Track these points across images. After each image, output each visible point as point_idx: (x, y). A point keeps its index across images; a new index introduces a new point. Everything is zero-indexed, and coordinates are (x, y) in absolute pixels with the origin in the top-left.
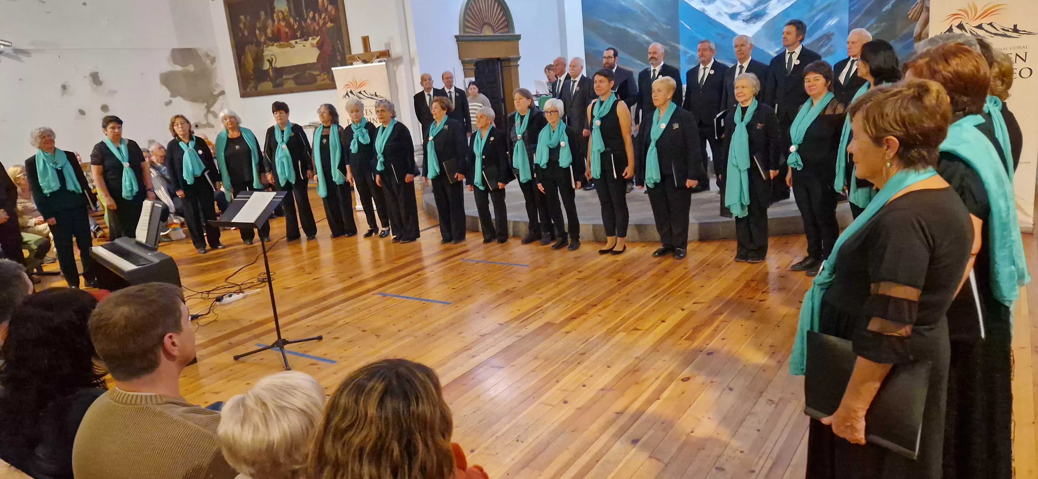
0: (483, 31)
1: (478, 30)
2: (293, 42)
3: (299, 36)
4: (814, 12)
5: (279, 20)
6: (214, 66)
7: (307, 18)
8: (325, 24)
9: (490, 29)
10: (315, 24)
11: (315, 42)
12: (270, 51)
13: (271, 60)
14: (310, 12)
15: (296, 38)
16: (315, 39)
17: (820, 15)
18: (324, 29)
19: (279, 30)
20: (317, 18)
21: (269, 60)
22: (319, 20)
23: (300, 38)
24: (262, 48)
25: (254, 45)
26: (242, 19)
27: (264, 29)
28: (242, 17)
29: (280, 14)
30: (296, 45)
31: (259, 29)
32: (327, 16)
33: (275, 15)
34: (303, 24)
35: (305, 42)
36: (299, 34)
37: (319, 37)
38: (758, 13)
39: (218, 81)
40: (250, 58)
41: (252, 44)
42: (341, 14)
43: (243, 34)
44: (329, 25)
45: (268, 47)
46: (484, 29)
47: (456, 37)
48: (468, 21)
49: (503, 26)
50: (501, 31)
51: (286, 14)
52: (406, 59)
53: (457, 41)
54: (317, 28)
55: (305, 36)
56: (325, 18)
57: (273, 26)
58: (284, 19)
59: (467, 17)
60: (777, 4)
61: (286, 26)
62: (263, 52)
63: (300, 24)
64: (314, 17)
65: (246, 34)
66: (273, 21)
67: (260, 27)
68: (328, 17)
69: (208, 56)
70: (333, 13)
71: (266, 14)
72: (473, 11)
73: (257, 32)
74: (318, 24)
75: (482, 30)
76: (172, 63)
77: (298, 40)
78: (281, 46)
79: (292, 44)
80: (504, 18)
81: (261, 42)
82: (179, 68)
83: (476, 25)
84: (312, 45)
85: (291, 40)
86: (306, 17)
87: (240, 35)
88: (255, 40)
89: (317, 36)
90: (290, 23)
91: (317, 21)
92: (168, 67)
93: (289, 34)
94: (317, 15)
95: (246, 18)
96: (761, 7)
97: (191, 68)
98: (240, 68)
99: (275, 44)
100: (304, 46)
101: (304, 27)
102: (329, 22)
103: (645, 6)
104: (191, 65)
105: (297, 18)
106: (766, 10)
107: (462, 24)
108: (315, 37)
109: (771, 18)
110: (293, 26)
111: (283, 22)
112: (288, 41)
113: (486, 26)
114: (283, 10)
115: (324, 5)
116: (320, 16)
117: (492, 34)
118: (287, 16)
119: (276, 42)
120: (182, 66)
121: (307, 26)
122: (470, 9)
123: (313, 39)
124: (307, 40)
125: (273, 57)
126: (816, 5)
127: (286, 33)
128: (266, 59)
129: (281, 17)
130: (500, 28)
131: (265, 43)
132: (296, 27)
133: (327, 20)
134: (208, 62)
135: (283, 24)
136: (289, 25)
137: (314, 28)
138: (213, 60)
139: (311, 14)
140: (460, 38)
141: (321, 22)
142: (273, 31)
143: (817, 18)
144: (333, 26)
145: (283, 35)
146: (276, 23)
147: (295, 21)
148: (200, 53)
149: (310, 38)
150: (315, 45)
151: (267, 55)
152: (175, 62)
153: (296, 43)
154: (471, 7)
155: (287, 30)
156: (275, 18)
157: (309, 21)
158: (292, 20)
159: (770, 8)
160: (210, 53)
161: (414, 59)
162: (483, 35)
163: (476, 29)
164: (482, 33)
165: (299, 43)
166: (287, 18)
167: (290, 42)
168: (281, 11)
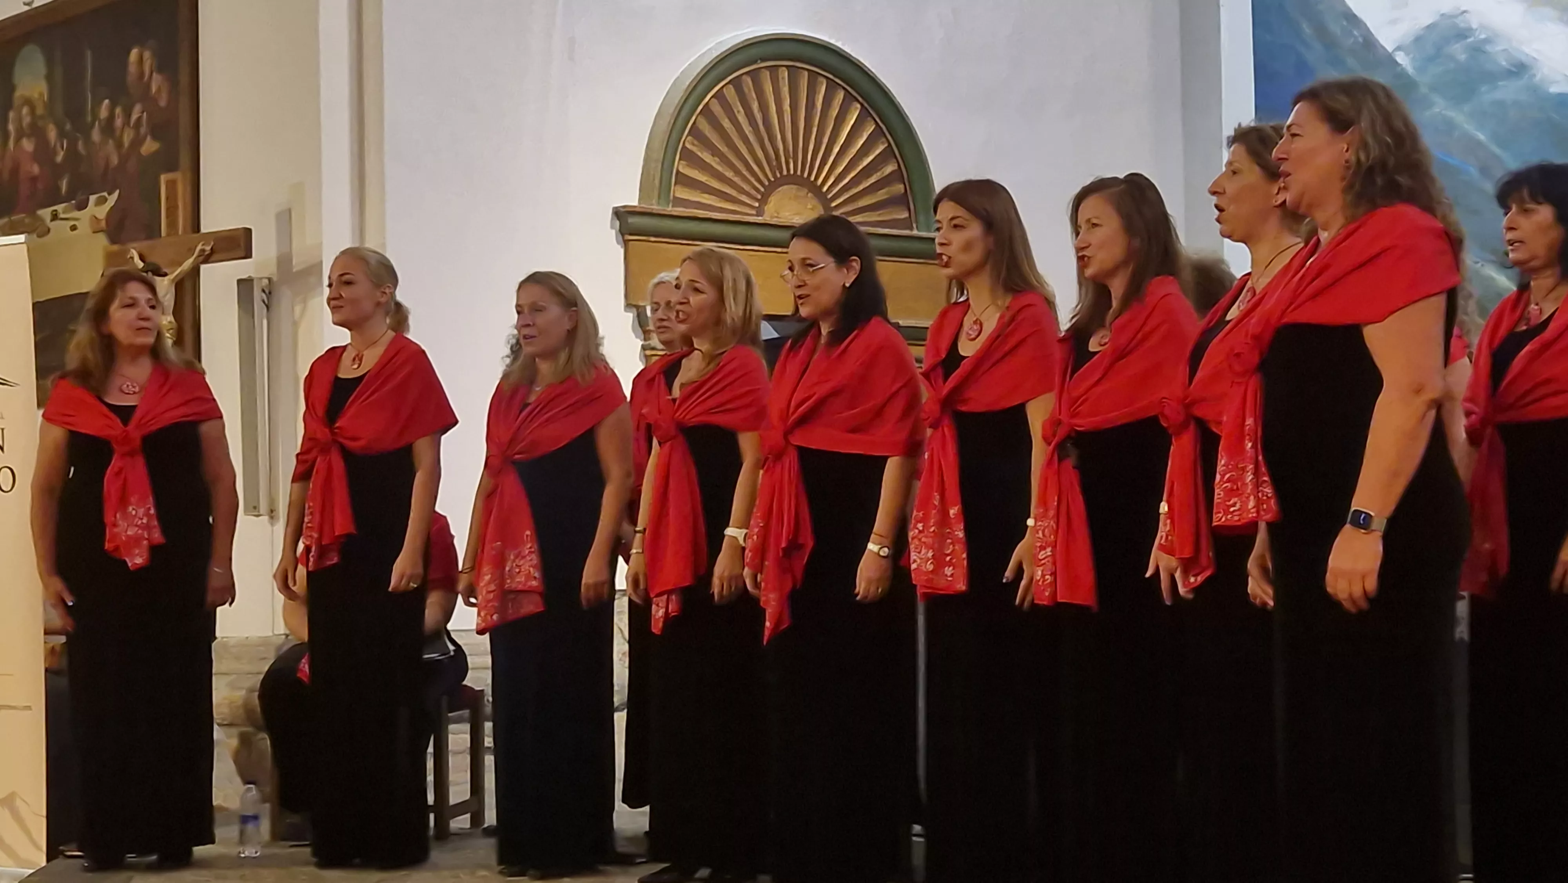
0: (769, 207)
1: (745, 199)
2: (45, 213)
3: (64, 192)
5: (20, 135)
7: (92, 125)
8: (137, 142)
11: (102, 212)
14: (101, 102)
15: (54, 198)
16: (105, 200)
18: (129, 164)
19: (15, 170)
20: (119, 122)
22: (122, 132)
23: (72, 200)
29: (25, 110)
30: (53, 225)
32: (145, 114)
33: (11, 115)
34: (80, 146)
35: (76, 214)
36: (64, 187)
37: (116, 194)
42: (184, 103)
44: (145, 145)
46: (773, 200)
47: (621, 212)
48: (689, 158)
51: (40, 111)
53: (622, 231)
54: (115, 160)
55: (80, 194)
56: (139, 119)
58: (36, 132)
59: (688, 141)
61: (35, 156)
63: (72, 145)
64: (111, 117)
68: (147, 119)
70: (162, 98)
72: (725, 119)
74: (119, 145)
75: (764, 200)
77: (59, 208)
79: (41, 220)
80: (889, 165)
83: (737, 179)
84: (95, 227)
86: (89, 119)
89: (110, 193)
90: (46, 143)
91: (118, 133)
93: (41, 185)
100: (74, 228)
101: (80, 157)
102: (149, 138)
105: (68, 127)
107: (656, 167)
108: (105, 194)
110: (55, 153)
111: (29, 137)
112: (33, 212)
113: (782, 188)
115: (141, 74)
116: (128, 115)
118: (42, 117)
121: (89, 158)
123: (97, 202)
124: (82, 206)
127: (34, 179)
129: (27, 120)
130: (864, 201)
132: (59, 158)
133: (143, 130)
135: (28, 145)
136: (43, 152)
139: (104, 112)
140: (641, 222)
141: (127, 138)
144: (158, 151)
145: (23, 187)
146: (11, 143)
147: (62, 134)
149: (93, 198)
150: (104, 224)
153: (55, 217)
154: (717, 109)
155: (36, 169)
156: (11, 127)
157: (96, 135)
158: (52, 134)
162: (759, 219)
163: (734, 193)
164: (760, 212)
165: (62, 216)
166: (40, 123)
167: (40, 212)
168: (28, 102)
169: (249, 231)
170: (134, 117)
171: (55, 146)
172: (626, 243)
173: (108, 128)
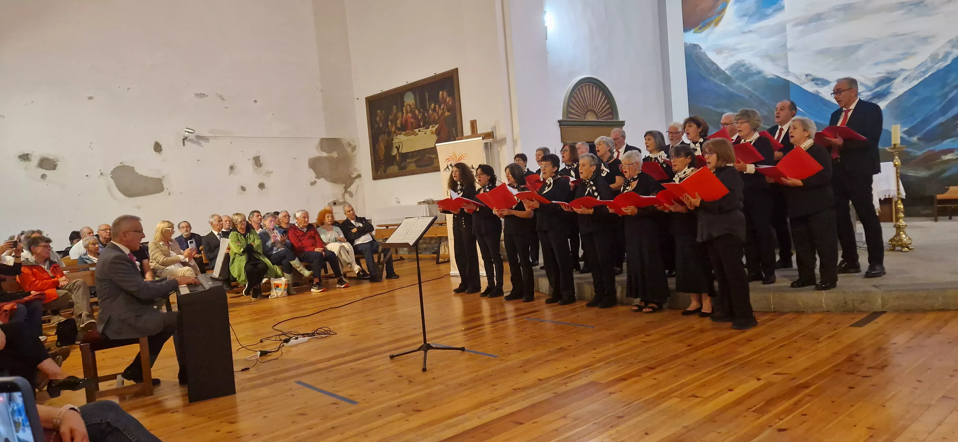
0: (586, 117)
1: (582, 116)
2: (417, 130)
3: (422, 125)
4: (947, 89)
5: (407, 113)
6: (354, 154)
7: (429, 110)
8: (443, 114)
9: (594, 115)
10: (435, 114)
11: (434, 129)
12: (399, 139)
13: (398, 146)
14: (432, 104)
15: (419, 126)
16: (435, 127)
17: (955, 92)
18: (442, 118)
19: (406, 121)
20: (437, 109)
21: (396, 147)
22: (438, 111)
23: (423, 127)
24: (392, 137)
25: (386, 134)
26: (378, 113)
27: (394, 121)
28: (379, 111)
29: (408, 107)
31: (391, 122)
33: (404, 108)
34: (426, 114)
35: (426, 130)
36: (422, 124)
37: (438, 125)
38: (880, 92)
39: (357, 166)
40: (382, 146)
41: (384, 134)
42: (457, 104)
43: (379, 126)
44: (447, 114)
45: (397, 135)
46: (587, 115)
47: (559, 121)
48: (571, 108)
49: (607, 112)
50: (605, 118)
51: (412, 107)
52: (509, 141)
53: (560, 126)
54: (437, 117)
55: (426, 125)
56: (443, 109)
57: (402, 118)
58: (412, 111)
59: (571, 104)
60: (902, 82)
61: (412, 117)
62: (393, 140)
63: (423, 114)
64: (435, 108)
65: (381, 126)
66: (403, 113)
67: (392, 119)
68: (446, 108)
69: (350, 145)
70: (450, 103)
71: (397, 108)
72: (577, 99)
73: (390, 123)
74: (438, 114)
76: (320, 150)
77: (421, 129)
78: (406, 135)
80: (608, 106)
81: (392, 132)
82: (325, 154)
83: (580, 112)
84: (432, 133)
85: (415, 129)
86: (428, 108)
87: (376, 126)
88: (387, 130)
89: (436, 125)
90: (415, 114)
91: (437, 111)
92: (316, 153)
93: (414, 124)
94: (437, 106)
95: (381, 112)
96: (884, 86)
97: (335, 155)
98: (374, 153)
99: (403, 133)
100: (425, 133)
101: (426, 117)
102: (447, 112)
103: (753, 91)
104: (335, 152)
105: (422, 110)
106: (890, 89)
107: (565, 110)
108: (434, 125)
109: (896, 96)
111: (410, 113)
112: (412, 130)
113: (589, 113)
114: (411, 103)
115: (444, 98)
116: (440, 107)
117: (594, 119)
118: (413, 108)
119: (403, 131)
120: (327, 153)
121: (429, 117)
122: (574, 97)
123: (432, 127)
124: (428, 128)
125: (400, 144)
126: (948, 81)
127: (412, 123)
128: (395, 146)
129: (409, 109)
130: (604, 114)
131: (395, 133)
132: (420, 118)
133: (445, 110)
134: (349, 150)
136: (415, 116)
137: (434, 118)
138: (354, 149)
139: (432, 106)
140: (563, 123)
141: (440, 112)
142: (401, 122)
143: (951, 96)
144: (450, 115)
145: (409, 125)
146: (405, 115)
147: (420, 112)
148: (344, 142)
149: (431, 126)
150: (435, 132)
151: (395, 143)
152: (322, 149)
153: (419, 131)
154: (575, 95)
155: (413, 120)
156: (404, 111)
157: (430, 112)
158: (417, 112)
159: (894, 87)
160: (351, 142)
161: (516, 140)
162: (585, 120)
163: (579, 115)
164: (585, 119)
165: (421, 131)
166: (413, 110)
167: (415, 130)
168: (410, 106)
169: (493, 132)
170: (442, 108)
171: (418, 114)
172: (561, 128)
173: (434, 110)
